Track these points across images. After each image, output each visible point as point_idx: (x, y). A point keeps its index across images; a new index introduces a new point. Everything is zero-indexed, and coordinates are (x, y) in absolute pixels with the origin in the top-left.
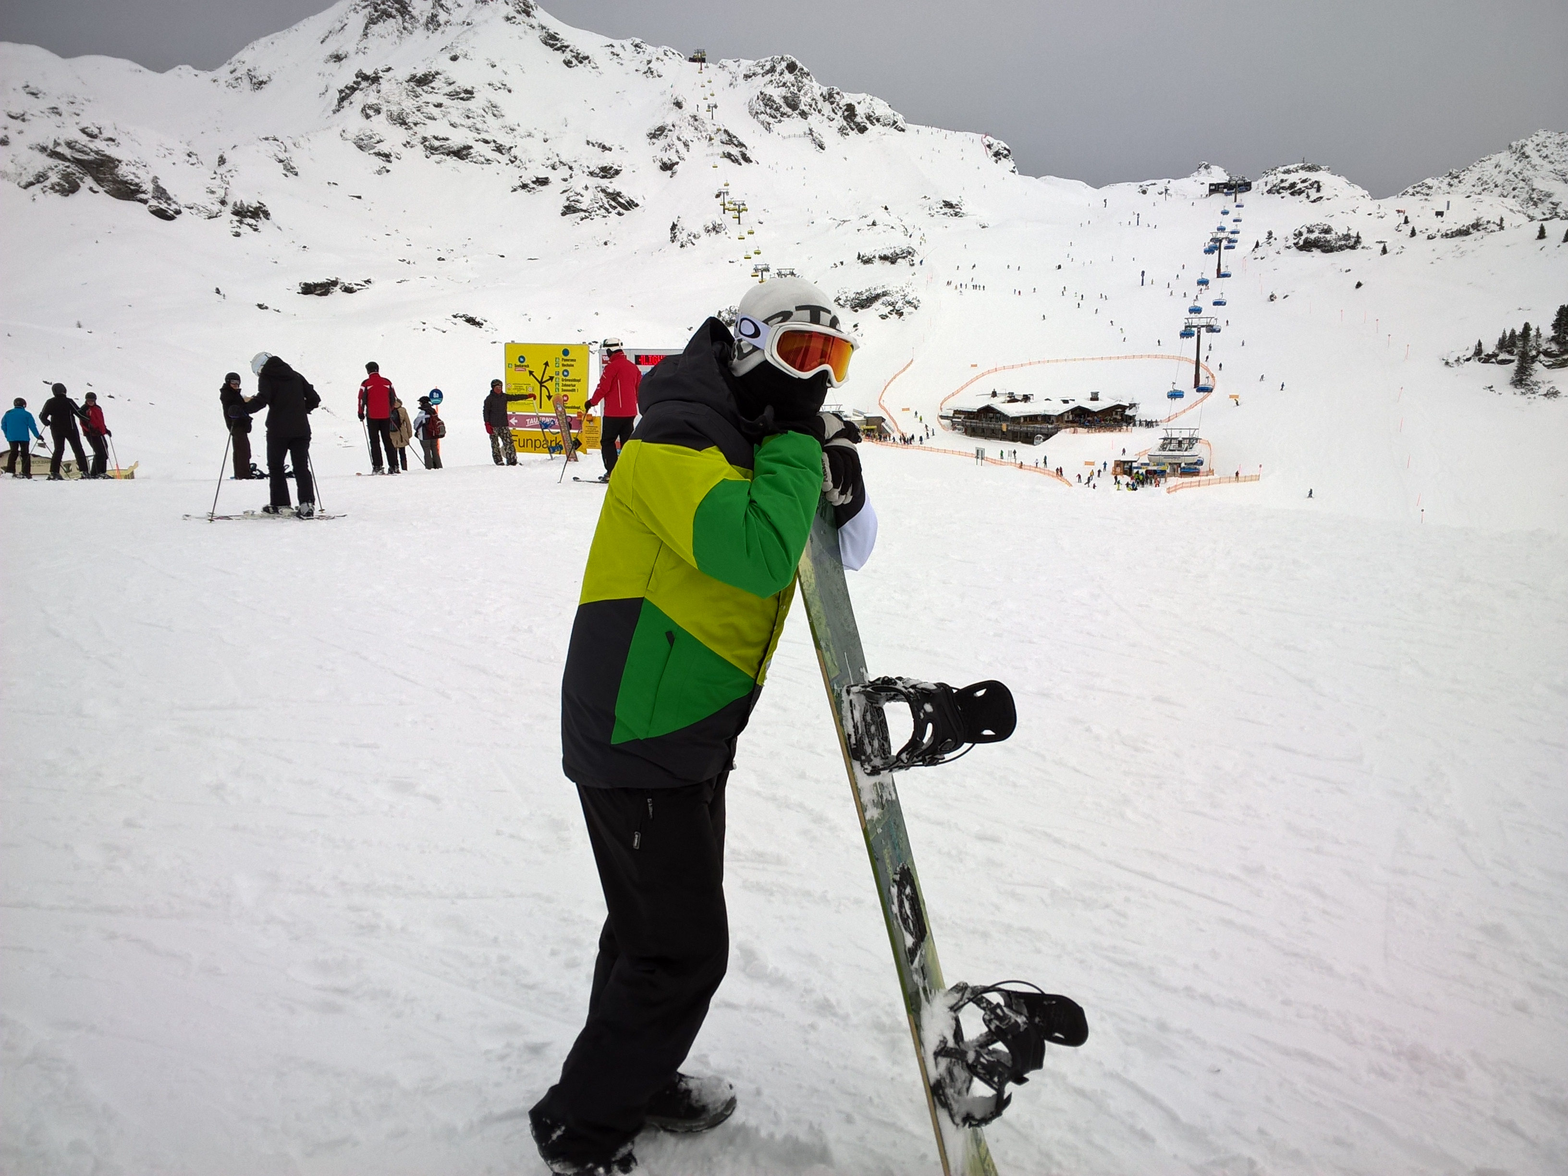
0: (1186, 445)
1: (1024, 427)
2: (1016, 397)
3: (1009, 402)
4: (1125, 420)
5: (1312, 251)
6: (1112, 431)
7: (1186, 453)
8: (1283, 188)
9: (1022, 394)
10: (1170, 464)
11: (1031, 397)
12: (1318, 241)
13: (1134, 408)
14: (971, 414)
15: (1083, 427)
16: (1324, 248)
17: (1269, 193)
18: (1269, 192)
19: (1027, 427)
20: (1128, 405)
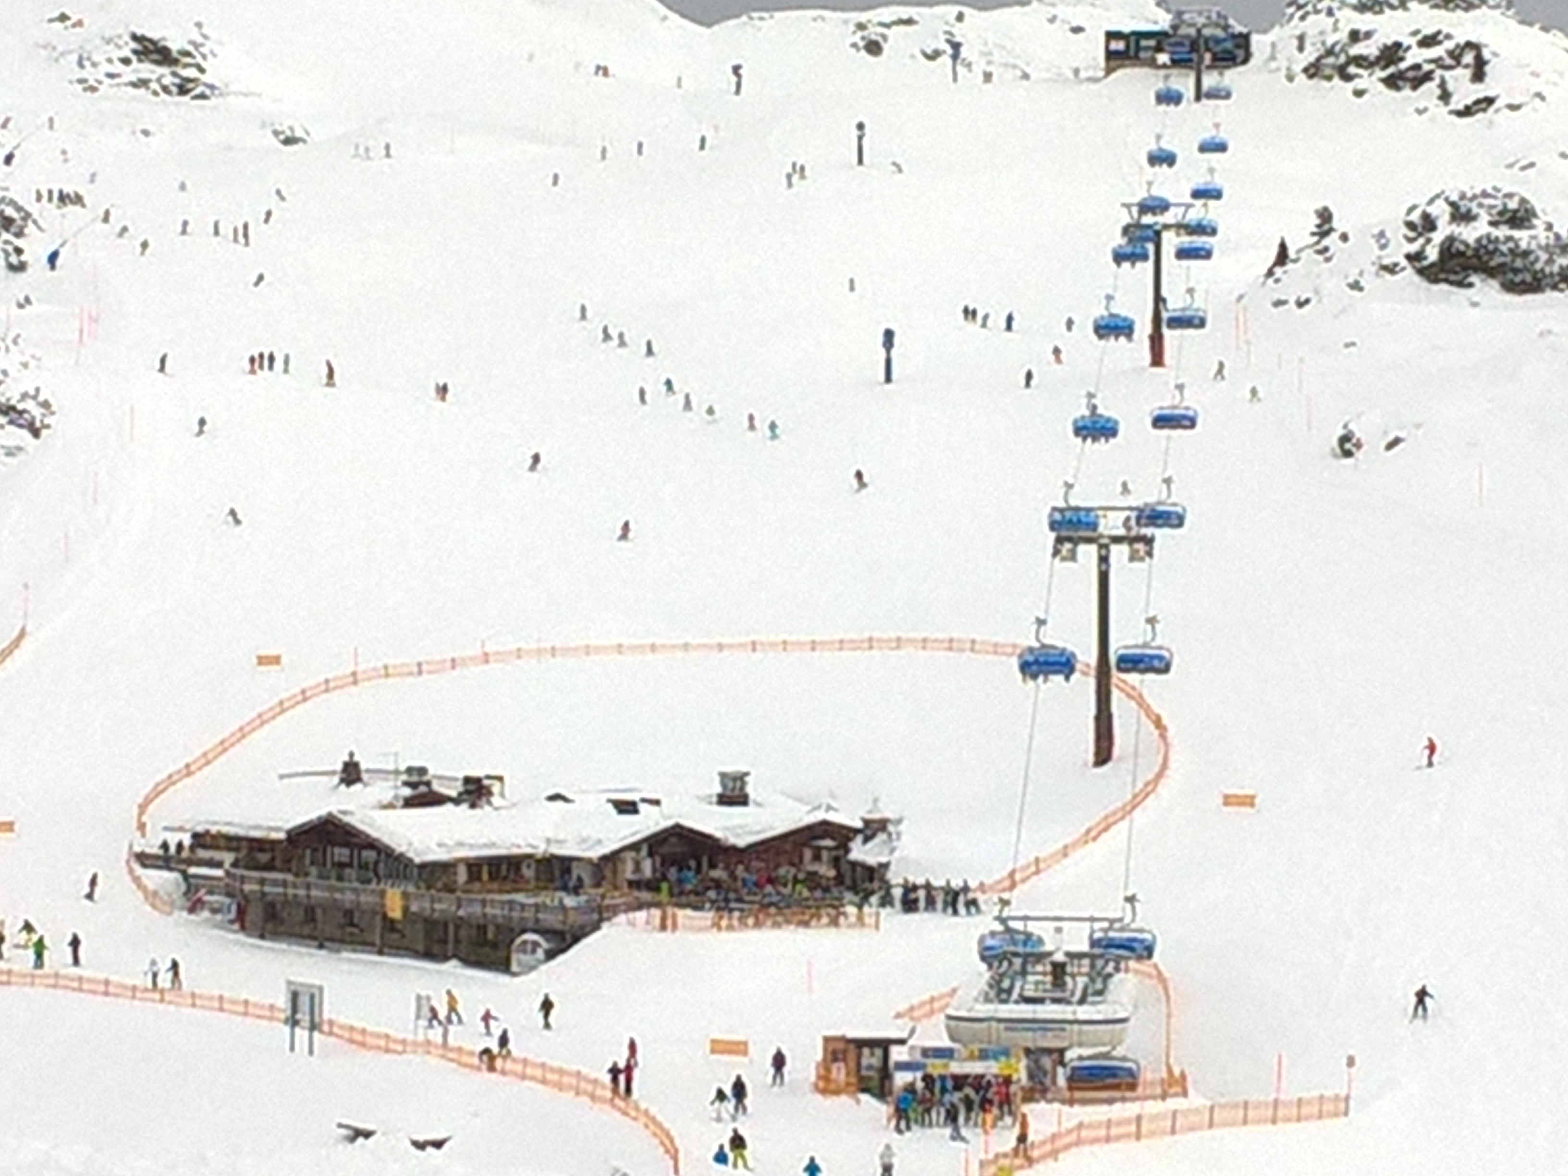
0: (1082, 981)
1: (471, 901)
2: (437, 787)
3: (409, 803)
4: (848, 881)
5: (1470, 285)
6: (806, 924)
7: (1084, 1012)
8: (1360, 61)
9: (461, 775)
10: (1028, 1052)
11: (496, 787)
12: (1488, 253)
13: (881, 837)
14: (261, 850)
15: (697, 908)
16: (1510, 276)
17: (1311, 77)
18: (1313, 71)
19: (484, 903)
20: (859, 824)
